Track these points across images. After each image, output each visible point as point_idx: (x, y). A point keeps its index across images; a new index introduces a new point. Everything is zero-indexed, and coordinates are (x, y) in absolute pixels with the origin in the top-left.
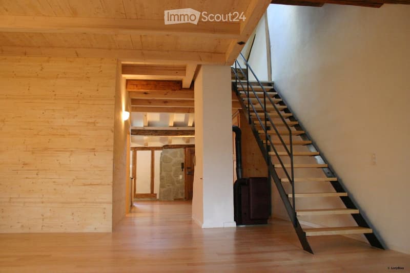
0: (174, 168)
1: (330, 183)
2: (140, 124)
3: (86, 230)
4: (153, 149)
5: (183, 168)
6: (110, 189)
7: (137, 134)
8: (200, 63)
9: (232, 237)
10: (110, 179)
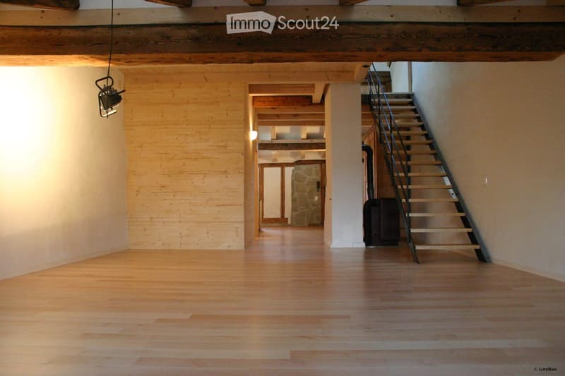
0: (308, 189)
1: (454, 204)
2: (268, 137)
3: (220, 248)
4: (282, 166)
5: (318, 187)
6: (242, 209)
7: (264, 149)
8: (327, 82)
9: (361, 258)
10: (242, 200)
